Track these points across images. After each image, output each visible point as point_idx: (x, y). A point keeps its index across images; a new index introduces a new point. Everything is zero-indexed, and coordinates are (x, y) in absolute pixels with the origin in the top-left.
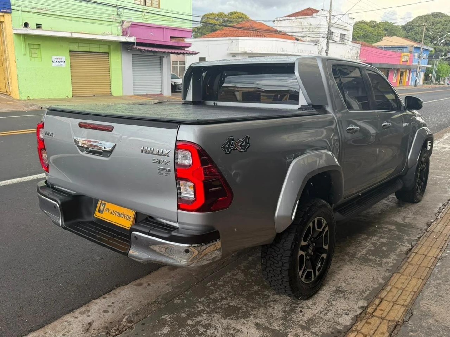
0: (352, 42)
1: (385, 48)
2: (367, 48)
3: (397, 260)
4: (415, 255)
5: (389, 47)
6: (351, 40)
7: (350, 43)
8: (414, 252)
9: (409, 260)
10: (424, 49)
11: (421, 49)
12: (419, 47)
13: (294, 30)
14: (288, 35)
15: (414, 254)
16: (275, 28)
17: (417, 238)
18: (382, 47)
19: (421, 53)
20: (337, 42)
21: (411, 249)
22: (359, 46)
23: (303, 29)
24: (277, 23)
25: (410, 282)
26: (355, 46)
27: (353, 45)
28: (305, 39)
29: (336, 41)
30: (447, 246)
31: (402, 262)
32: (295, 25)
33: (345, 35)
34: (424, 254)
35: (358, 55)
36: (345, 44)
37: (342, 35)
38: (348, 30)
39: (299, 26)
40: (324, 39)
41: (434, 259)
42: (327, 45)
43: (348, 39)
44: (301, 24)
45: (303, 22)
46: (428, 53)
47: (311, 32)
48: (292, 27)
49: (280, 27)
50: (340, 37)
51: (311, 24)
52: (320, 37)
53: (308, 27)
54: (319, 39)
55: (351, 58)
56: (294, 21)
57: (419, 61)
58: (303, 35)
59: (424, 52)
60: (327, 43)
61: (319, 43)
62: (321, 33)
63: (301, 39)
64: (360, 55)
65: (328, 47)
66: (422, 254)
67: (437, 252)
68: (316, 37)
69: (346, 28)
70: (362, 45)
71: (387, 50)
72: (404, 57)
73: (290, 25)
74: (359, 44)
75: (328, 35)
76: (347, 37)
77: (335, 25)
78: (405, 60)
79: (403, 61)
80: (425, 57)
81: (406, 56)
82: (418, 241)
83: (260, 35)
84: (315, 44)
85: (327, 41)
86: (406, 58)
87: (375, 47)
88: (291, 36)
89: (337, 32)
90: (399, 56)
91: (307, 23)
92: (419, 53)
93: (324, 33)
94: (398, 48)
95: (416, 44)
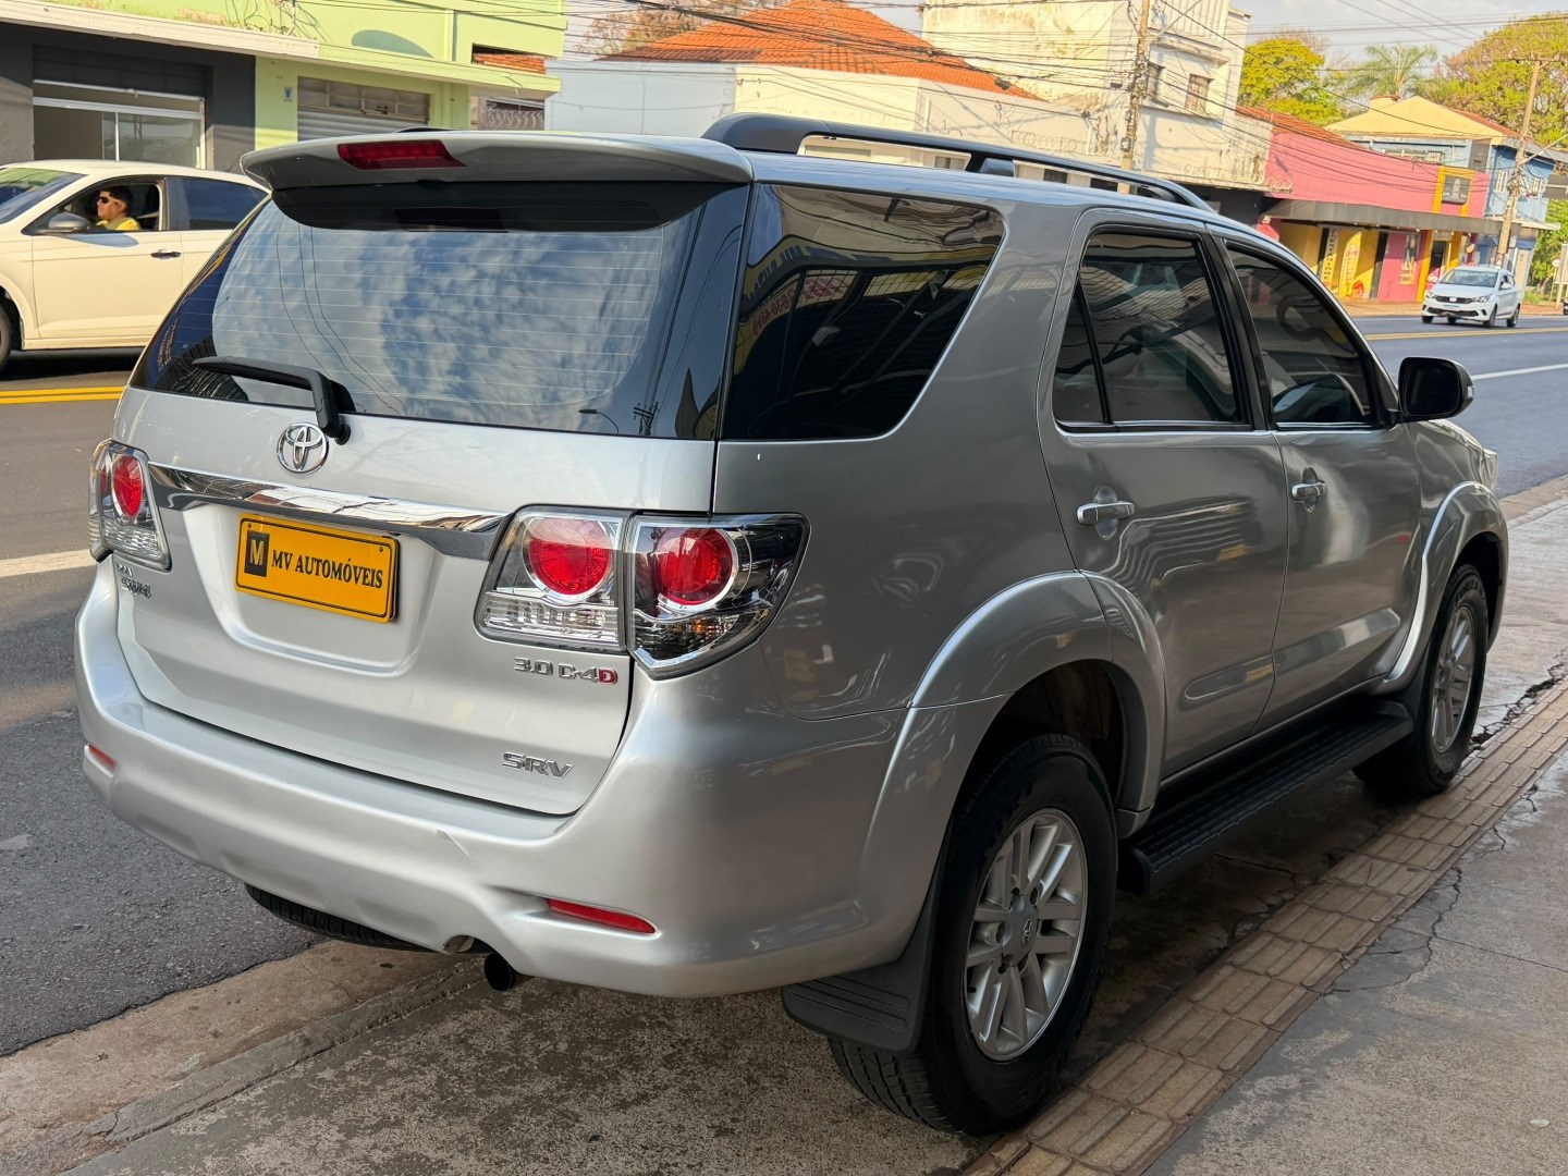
0: (1237, 111)
1: (1375, 142)
2: (1296, 141)
4: (1232, 975)
5: (1392, 140)
6: (1234, 105)
7: (1230, 117)
8: (1232, 964)
9: (1198, 996)
10: (1530, 154)
11: (1520, 155)
12: (1513, 145)
13: (1001, 49)
14: (973, 69)
15: (1226, 971)
16: (924, 37)
17: (1266, 909)
18: (1366, 138)
19: (1519, 172)
20: (1170, 108)
21: (1225, 948)
22: (1265, 130)
23: (1038, 47)
24: (934, 16)
25: (1174, 1079)
26: (1248, 129)
27: (1241, 126)
28: (1042, 88)
29: (1166, 105)
30: (1373, 945)
32: (1003, 28)
33: (1209, 81)
34: (1267, 974)
35: (1262, 167)
36: (1209, 120)
37: (1198, 80)
38: (1221, 63)
39: (1021, 33)
40: (1118, 92)
41: (1300, 992)
42: (1129, 121)
43: (1221, 100)
44: (1031, 24)
45: (1037, 21)
46: (1546, 173)
47: (1071, 63)
48: (994, 37)
49: (946, 34)
50: (1186, 88)
51: (1069, 31)
52: (1101, 83)
53: (1060, 39)
54: (1100, 92)
55: (1228, 176)
56: (1002, 15)
57: (1510, 203)
58: (1036, 72)
59: (1533, 169)
60: (1130, 111)
61: (1099, 111)
62: (1108, 68)
63: (1026, 89)
64: (1267, 167)
65: (1135, 126)
66: (1262, 971)
67: (1325, 967)
68: (1088, 82)
69: (1214, 54)
70: (1281, 126)
71: (1383, 151)
72: (1449, 182)
73: (987, 28)
74: (1266, 124)
75: (1136, 78)
76: (1216, 92)
77: (1168, 40)
78: (1455, 197)
79: (1443, 202)
80: (1535, 190)
81: (1457, 182)
82: (1265, 919)
83: (856, 63)
84: (1082, 112)
85: (1129, 101)
86: (1456, 188)
87: (1331, 139)
88: (988, 72)
89: (1177, 69)
90: (1430, 177)
91: (1055, 23)
92: (1511, 171)
93: (1118, 69)
94: (1426, 149)
95: (1500, 134)
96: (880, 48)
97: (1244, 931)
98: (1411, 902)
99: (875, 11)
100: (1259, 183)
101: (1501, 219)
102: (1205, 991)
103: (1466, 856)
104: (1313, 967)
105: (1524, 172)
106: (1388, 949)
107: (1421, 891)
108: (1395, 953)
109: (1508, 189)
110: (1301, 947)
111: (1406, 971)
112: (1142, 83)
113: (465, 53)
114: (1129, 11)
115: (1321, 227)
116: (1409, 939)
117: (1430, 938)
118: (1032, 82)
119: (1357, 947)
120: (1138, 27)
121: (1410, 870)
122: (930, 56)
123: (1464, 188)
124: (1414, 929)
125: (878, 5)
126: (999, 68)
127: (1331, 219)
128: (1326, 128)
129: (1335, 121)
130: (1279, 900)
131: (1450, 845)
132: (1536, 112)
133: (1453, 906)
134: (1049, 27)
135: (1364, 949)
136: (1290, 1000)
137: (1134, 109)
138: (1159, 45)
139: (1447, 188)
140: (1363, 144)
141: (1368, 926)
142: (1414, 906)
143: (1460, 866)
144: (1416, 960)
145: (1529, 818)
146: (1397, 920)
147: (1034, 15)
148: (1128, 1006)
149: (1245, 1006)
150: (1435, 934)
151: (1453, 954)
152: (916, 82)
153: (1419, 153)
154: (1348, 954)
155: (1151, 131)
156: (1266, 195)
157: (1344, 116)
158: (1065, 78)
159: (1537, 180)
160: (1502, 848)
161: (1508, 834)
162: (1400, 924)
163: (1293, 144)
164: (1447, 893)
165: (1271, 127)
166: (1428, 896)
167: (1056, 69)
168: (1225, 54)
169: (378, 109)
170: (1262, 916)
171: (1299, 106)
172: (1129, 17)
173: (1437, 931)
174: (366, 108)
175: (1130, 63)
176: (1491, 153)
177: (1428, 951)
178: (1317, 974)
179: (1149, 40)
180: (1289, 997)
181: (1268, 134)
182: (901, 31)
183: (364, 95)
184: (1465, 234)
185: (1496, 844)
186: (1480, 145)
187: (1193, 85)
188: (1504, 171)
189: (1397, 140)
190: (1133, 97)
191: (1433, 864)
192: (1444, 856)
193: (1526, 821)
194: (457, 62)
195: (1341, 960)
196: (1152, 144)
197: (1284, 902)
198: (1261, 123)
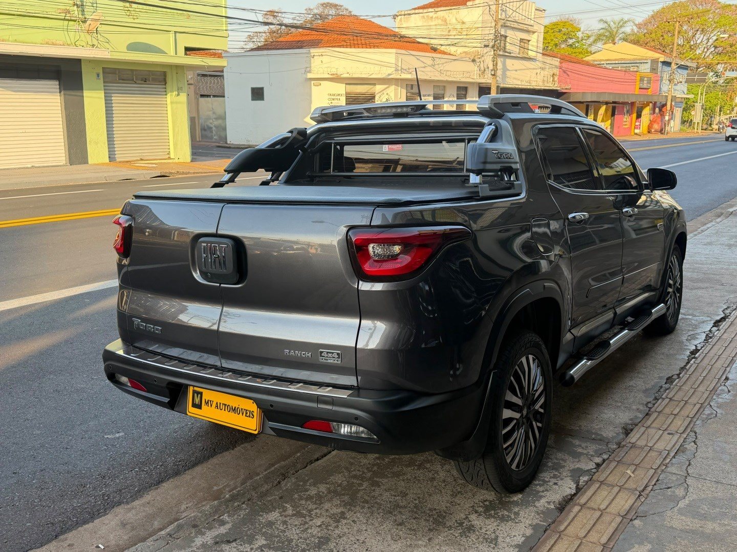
0: (543, 54)
1: (607, 64)
3: (535, 527)
4: (580, 511)
5: (614, 62)
6: (541, 51)
7: (540, 57)
8: (579, 504)
9: (562, 528)
10: (677, 64)
11: (673, 65)
12: (669, 61)
13: (433, 33)
14: (419, 43)
15: (577, 509)
16: (397, 30)
17: (595, 466)
18: (602, 63)
19: (673, 72)
20: (512, 55)
21: (573, 496)
22: (556, 62)
23: (449, 31)
24: (401, 20)
26: (548, 62)
27: (546, 61)
28: (452, 49)
29: (510, 53)
30: (655, 484)
31: (545, 532)
32: (433, 23)
33: (529, 41)
34: (599, 509)
35: (556, 79)
36: (530, 59)
37: (524, 41)
38: (534, 32)
39: (441, 25)
40: (488, 49)
41: (619, 519)
42: (494, 61)
43: (535, 49)
44: (445, 21)
45: (448, 19)
46: (685, 72)
47: (465, 37)
48: (429, 28)
49: (407, 28)
50: (519, 45)
51: (463, 23)
52: (479, 45)
53: (459, 26)
54: (479, 49)
55: (541, 84)
56: (432, 17)
57: (670, 87)
58: (449, 42)
59: (679, 71)
60: (494, 57)
61: (479, 58)
62: (482, 38)
63: (446, 51)
64: (558, 79)
65: (497, 64)
66: (596, 507)
67: (630, 502)
68: (474, 46)
69: (530, 28)
70: (563, 59)
71: (611, 67)
72: (642, 80)
73: (425, 24)
74: (556, 59)
75: (495, 42)
76: (532, 46)
77: (508, 24)
78: (645, 86)
79: (640, 88)
80: (681, 80)
81: (646, 79)
82: (595, 473)
83: (366, 44)
84: (472, 59)
85: (493, 53)
86: (645, 82)
87: (588, 64)
88: (427, 44)
89: (513, 37)
90: (633, 78)
91: (456, 19)
92: (670, 72)
93: (486, 38)
94: (630, 65)
95: (663, 56)
96: (376, 36)
97: (584, 481)
98: (672, 454)
99: (373, 20)
100: (556, 85)
101: (667, 94)
102: (566, 524)
103: (698, 422)
104: (624, 502)
105: (676, 72)
106: (664, 486)
107: (677, 447)
108: (668, 488)
109: (669, 80)
110: (616, 489)
111: (676, 500)
112: (498, 45)
113: (181, 51)
114: (490, 11)
115: (585, 104)
116: (675, 479)
117: (686, 477)
118: (448, 47)
119: (646, 487)
120: (494, 18)
121: (669, 434)
122: (400, 38)
123: (649, 82)
124: (676, 472)
125: (374, 17)
126: (432, 41)
127: (590, 100)
128: (584, 59)
129: (588, 56)
130: (601, 459)
131: (688, 417)
132: (678, 45)
133: (696, 454)
134: (454, 21)
135: (651, 487)
136: (614, 525)
137: (496, 56)
138: (504, 26)
139: (641, 83)
140: (602, 65)
141: (652, 472)
142: (674, 457)
143: (695, 429)
144: (680, 492)
145: (727, 397)
146: (667, 466)
147: (446, 16)
148: (523, 539)
149: (589, 532)
150: (688, 474)
151: (700, 486)
152: (394, 51)
153: (627, 68)
154: (643, 490)
155: (504, 64)
156: (559, 91)
157: (592, 54)
158: (463, 44)
159: (681, 76)
160: (716, 416)
161: (718, 407)
162: (669, 469)
163: (570, 67)
164: (690, 446)
165: (559, 60)
166: (681, 450)
167: (458, 40)
168: (535, 28)
169: (142, 80)
170: (593, 471)
171: (570, 50)
172: (490, 14)
173: (689, 472)
174: (136, 80)
175: (492, 35)
176: (660, 65)
177: (686, 486)
178: (627, 507)
179: (500, 24)
180: (613, 524)
181: (557, 64)
182: (385, 28)
183: (134, 74)
184: (651, 102)
185: (712, 414)
186: (654, 62)
187: (522, 44)
188: (666, 72)
189: (617, 62)
190: (494, 50)
191: (680, 429)
192: (686, 423)
193: (726, 399)
194: (178, 55)
195: (639, 496)
196: (505, 69)
197: (604, 461)
198: (554, 58)
